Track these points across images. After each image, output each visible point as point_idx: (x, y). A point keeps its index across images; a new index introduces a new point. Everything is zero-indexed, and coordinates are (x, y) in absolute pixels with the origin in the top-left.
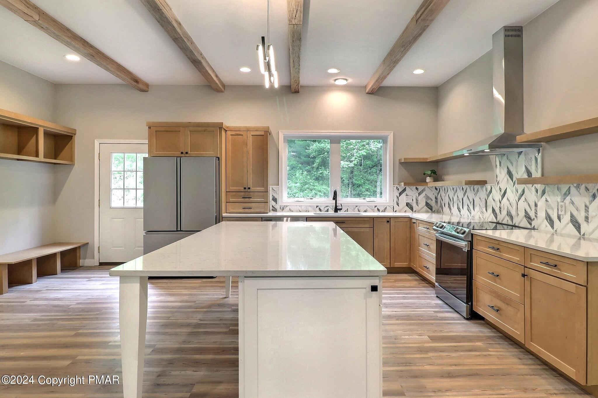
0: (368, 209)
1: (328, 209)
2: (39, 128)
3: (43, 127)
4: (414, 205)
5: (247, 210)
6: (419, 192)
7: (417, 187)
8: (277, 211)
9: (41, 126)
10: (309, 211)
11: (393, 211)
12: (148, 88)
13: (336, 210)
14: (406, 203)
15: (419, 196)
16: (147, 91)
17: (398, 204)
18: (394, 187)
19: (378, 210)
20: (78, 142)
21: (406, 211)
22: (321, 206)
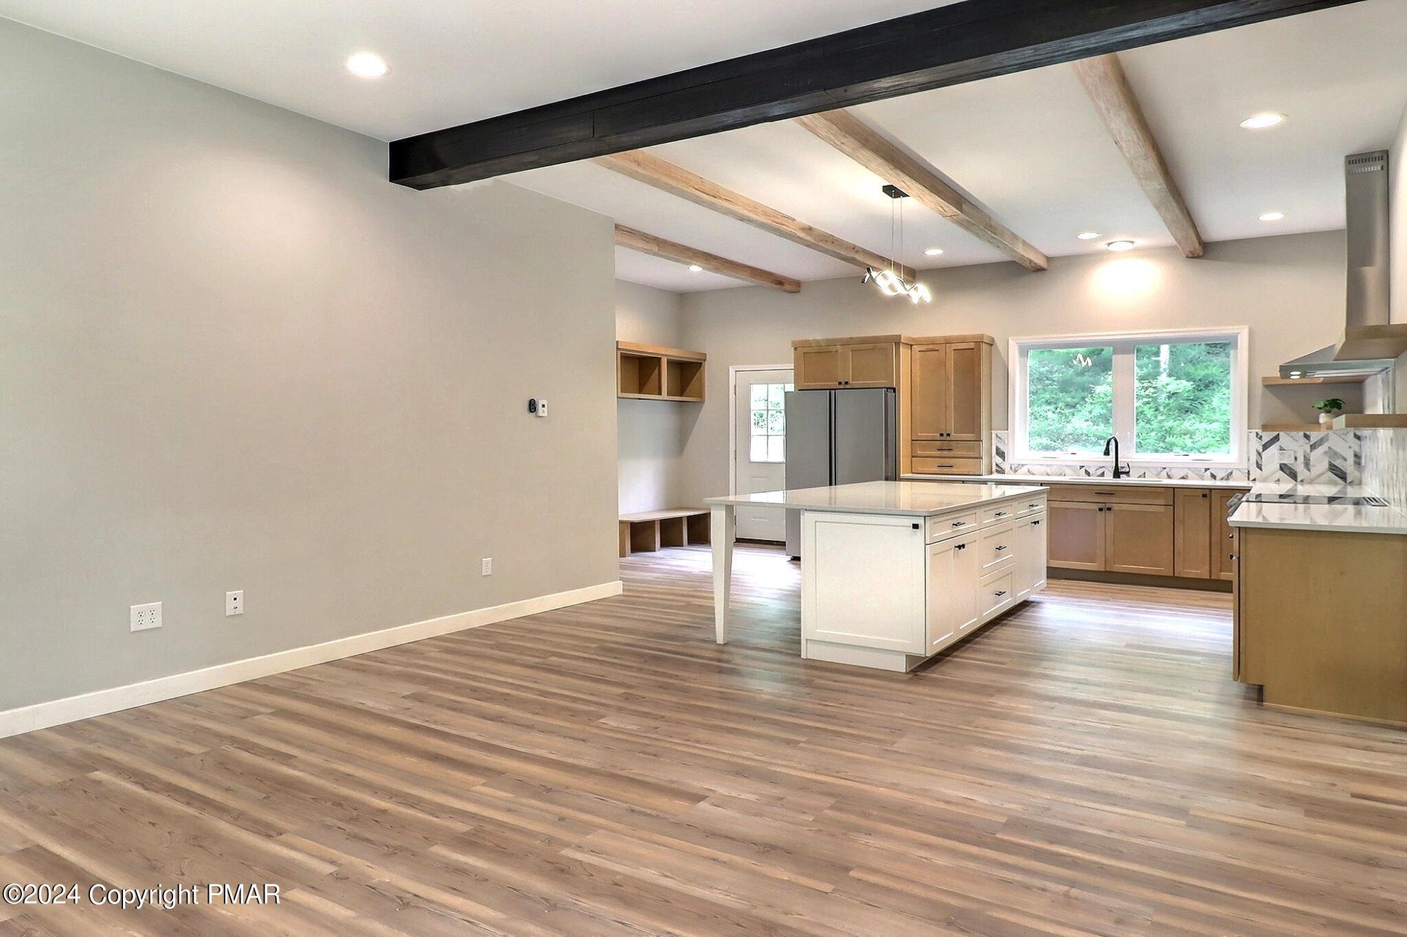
0: (1190, 474)
1: (1103, 473)
2: (660, 358)
3: (667, 355)
4: (1300, 468)
5: (945, 470)
6: (1311, 443)
7: (1308, 433)
8: (1004, 474)
9: (664, 355)
10: (1065, 475)
11: (1249, 479)
12: (801, 286)
13: (1117, 474)
14: (1280, 464)
15: (1311, 451)
17: (1259, 466)
18: (1250, 432)
19: (1214, 477)
20: (710, 372)
21: (1279, 480)
22: (1089, 467)
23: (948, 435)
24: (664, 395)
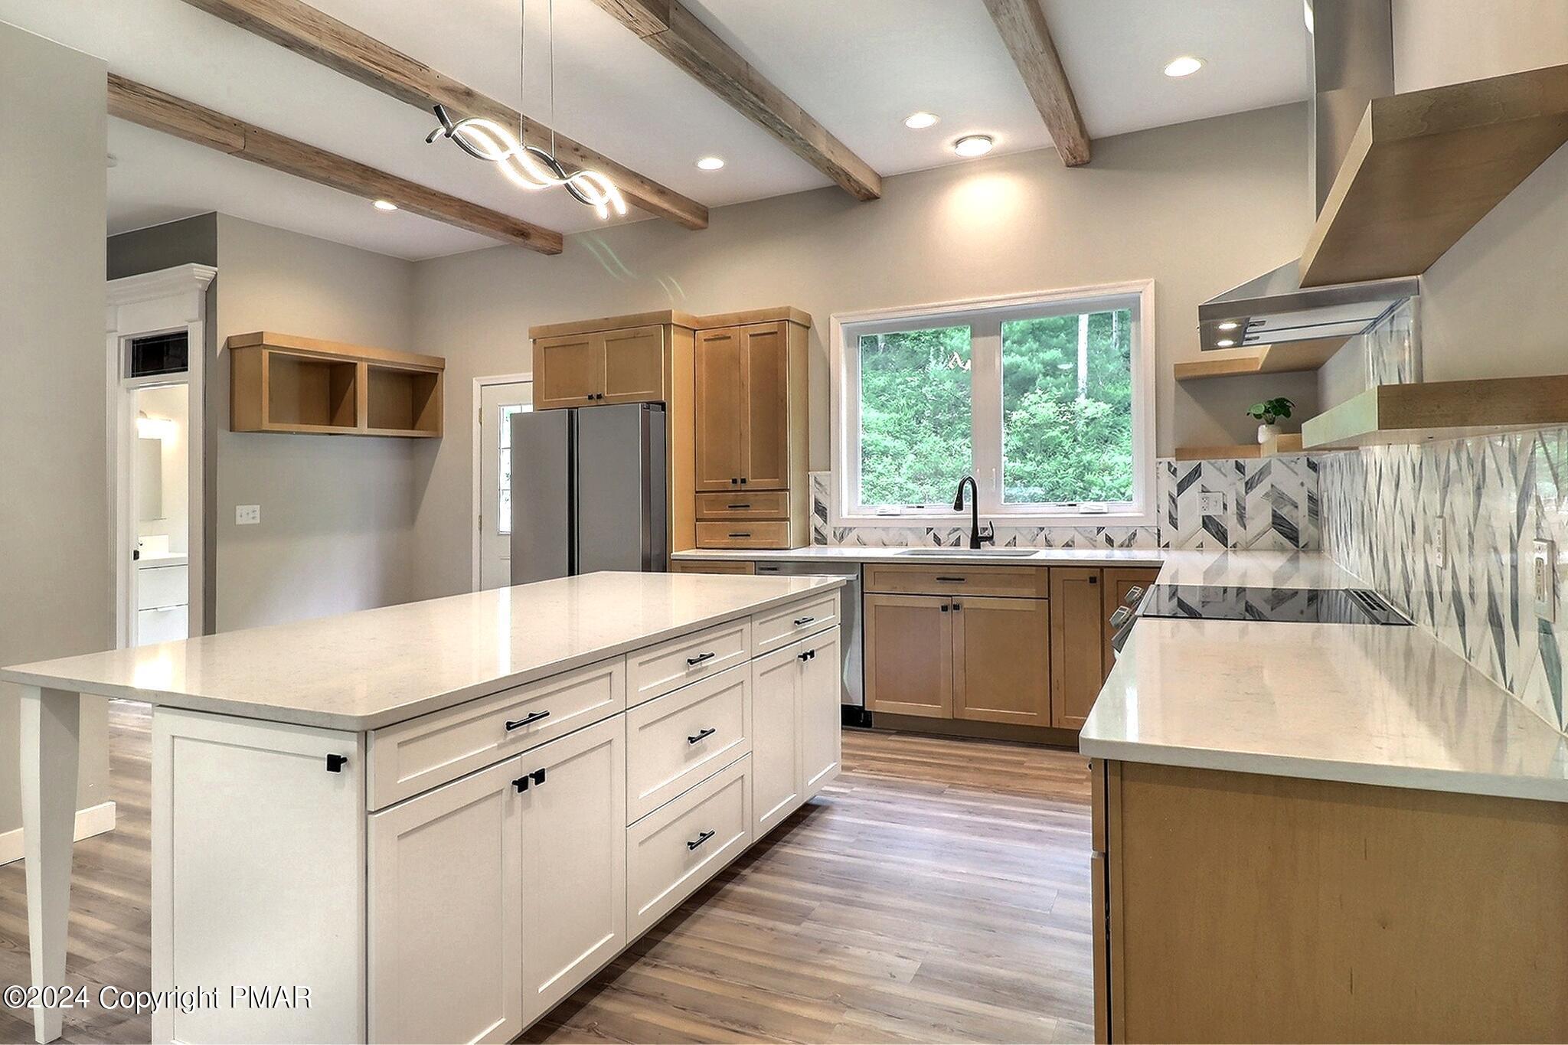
0: (1079, 539)
1: (960, 538)
2: (356, 364)
3: (367, 360)
4: (1231, 523)
5: (740, 541)
6: (1247, 479)
7: (1241, 461)
8: (826, 544)
9: (361, 359)
10: (907, 545)
11: (1159, 546)
12: (561, 244)
13: (976, 541)
14: (1203, 517)
15: (1247, 493)
16: (559, 252)
17: (1173, 522)
18: (1160, 463)
19: (1110, 541)
21: (1201, 545)
22: (939, 529)
23: (743, 481)
24: (363, 427)
